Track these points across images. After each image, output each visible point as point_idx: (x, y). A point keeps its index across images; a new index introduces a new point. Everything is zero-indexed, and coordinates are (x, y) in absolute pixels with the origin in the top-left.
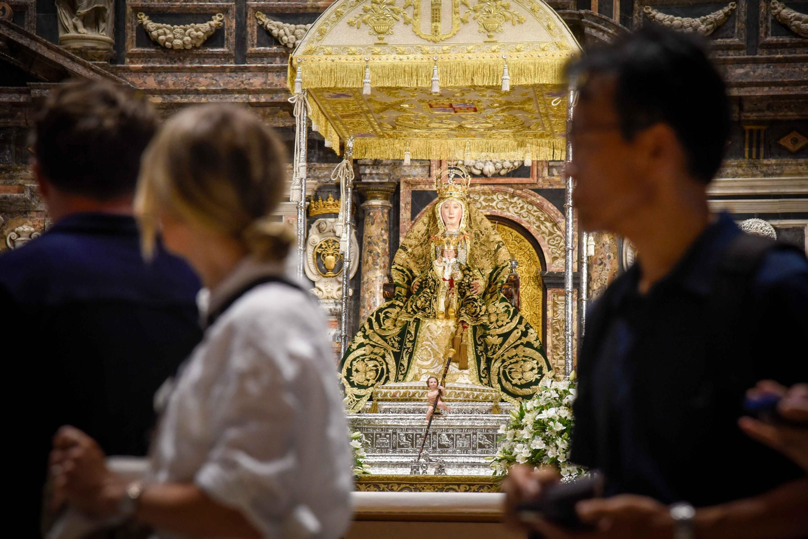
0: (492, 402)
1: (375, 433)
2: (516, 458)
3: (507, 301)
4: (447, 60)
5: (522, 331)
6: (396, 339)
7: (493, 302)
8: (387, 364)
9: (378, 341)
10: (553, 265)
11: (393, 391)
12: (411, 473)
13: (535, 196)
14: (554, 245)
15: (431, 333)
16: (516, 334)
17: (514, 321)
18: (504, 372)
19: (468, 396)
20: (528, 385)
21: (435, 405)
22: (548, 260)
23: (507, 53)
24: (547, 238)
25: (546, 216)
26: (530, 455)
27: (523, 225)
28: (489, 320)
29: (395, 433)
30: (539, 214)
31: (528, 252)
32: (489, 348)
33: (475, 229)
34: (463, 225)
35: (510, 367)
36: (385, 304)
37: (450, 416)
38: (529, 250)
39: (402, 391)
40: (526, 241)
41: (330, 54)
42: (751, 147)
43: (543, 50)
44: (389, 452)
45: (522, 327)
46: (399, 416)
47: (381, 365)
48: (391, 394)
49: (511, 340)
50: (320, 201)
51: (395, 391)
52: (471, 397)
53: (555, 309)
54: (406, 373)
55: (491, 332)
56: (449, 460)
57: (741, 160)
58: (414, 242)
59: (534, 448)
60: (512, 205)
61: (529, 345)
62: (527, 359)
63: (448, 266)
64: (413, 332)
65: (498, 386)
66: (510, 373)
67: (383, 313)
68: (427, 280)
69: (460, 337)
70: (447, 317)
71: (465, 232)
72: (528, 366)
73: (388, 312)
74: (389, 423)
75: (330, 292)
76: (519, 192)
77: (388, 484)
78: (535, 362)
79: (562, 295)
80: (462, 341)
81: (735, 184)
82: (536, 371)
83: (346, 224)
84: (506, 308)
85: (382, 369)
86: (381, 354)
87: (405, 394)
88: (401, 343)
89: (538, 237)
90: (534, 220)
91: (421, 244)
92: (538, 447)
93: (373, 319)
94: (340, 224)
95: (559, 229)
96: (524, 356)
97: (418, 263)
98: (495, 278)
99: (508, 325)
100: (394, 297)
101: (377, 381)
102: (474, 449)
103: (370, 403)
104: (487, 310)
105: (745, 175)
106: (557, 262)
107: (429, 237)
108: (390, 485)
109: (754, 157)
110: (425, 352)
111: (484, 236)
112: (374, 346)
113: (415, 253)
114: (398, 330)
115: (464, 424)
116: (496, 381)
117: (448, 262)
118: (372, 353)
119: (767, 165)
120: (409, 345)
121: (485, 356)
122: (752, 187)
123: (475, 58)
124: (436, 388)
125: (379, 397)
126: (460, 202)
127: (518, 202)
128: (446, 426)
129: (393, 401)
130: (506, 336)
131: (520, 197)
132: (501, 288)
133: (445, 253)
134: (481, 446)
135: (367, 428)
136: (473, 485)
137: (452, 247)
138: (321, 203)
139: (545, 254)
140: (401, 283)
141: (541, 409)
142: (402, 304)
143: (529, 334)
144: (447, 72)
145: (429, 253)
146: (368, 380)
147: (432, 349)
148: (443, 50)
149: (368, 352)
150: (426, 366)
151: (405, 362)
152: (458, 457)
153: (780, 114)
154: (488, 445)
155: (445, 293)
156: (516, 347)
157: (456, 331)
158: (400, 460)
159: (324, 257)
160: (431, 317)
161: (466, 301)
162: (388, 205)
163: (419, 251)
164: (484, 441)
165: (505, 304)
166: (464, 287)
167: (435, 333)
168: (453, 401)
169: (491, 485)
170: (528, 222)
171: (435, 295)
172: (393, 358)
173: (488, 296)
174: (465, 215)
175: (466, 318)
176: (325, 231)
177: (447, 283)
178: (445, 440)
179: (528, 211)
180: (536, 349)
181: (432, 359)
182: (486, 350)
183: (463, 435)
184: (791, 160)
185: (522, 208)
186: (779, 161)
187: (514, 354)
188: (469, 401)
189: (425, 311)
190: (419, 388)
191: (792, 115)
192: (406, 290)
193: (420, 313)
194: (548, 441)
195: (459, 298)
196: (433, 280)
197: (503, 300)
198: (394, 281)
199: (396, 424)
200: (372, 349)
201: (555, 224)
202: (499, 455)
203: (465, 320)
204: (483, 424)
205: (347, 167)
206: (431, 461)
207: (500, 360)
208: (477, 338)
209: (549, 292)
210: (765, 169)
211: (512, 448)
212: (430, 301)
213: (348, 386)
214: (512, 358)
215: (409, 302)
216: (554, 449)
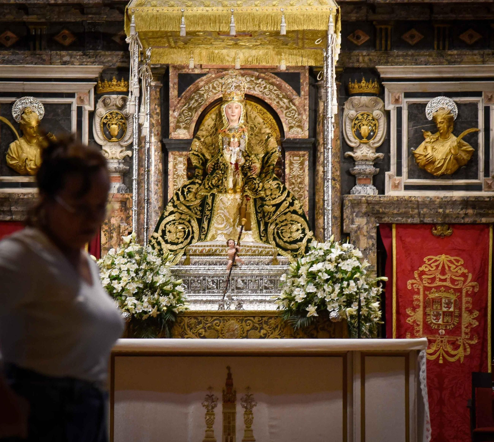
0: (272, 256)
1: (190, 279)
2: (295, 298)
3: (278, 180)
4: (241, 12)
5: (290, 202)
6: (198, 208)
7: (267, 180)
8: (192, 227)
9: (184, 209)
10: (290, 133)
11: (200, 249)
12: (219, 309)
13: (275, 78)
14: (290, 117)
15: (223, 203)
16: (286, 204)
17: (283, 195)
18: (278, 233)
19: (254, 252)
20: (296, 242)
21: (234, 260)
22: (286, 129)
23: (283, 7)
24: (285, 112)
25: (284, 94)
26: (306, 296)
27: (266, 101)
28: (265, 193)
29: (204, 279)
30: (278, 92)
31: (270, 122)
32: (266, 214)
33: (250, 123)
34: (242, 121)
35: (281, 228)
36: (188, 182)
37: (244, 267)
38: (270, 120)
39: (207, 248)
40: (268, 113)
41: (155, 6)
42: (438, 41)
43: (310, 5)
44: (200, 293)
45: (290, 199)
46: (207, 267)
47: (188, 228)
48: (199, 250)
49: (282, 208)
50: (106, 82)
51: (202, 248)
52: (257, 252)
53: (292, 167)
54: (207, 234)
55: (267, 203)
56: (244, 298)
57: (431, 50)
58: (204, 133)
59: (308, 292)
60: (257, 85)
61: (295, 212)
62: (293, 222)
63: (234, 154)
64: (210, 204)
65: (274, 242)
66: (282, 233)
67: (187, 188)
68: (218, 163)
69: (245, 207)
70: (235, 192)
71: (243, 126)
72: (295, 227)
73: (189, 188)
74: (200, 273)
75: (114, 154)
76: (263, 75)
77: (204, 317)
78: (299, 225)
79: (297, 156)
80: (246, 210)
81: (427, 70)
82: (300, 232)
83: (147, 114)
84: (278, 185)
85: (189, 231)
86: (187, 220)
87: (209, 251)
88: (202, 211)
89: (278, 111)
90: (275, 97)
91: (211, 135)
92: (311, 291)
93: (180, 193)
94: (142, 114)
95: (294, 104)
96: (291, 221)
97: (208, 149)
98: (267, 162)
99: (280, 198)
100: (195, 176)
101: (185, 240)
102: (261, 290)
103: (185, 257)
104: (263, 187)
105: (434, 63)
106: (292, 130)
107: (217, 130)
108: (206, 317)
109: (441, 48)
110: (219, 218)
111: (257, 129)
112: (181, 214)
113: (207, 141)
114: (198, 201)
115: (254, 272)
116: (272, 239)
117: (234, 151)
118: (180, 218)
119: (451, 55)
120: (208, 213)
121: (263, 220)
122: (440, 72)
123: (261, 10)
124: (234, 247)
125: (191, 253)
126: (239, 104)
127: (262, 83)
128: (241, 274)
129: (201, 255)
130: (278, 206)
131: (264, 79)
132: (273, 169)
133: (232, 144)
134: (266, 288)
135: (184, 276)
136: (264, 317)
137: (236, 140)
138: (107, 83)
139: (284, 124)
140: (198, 165)
141: (312, 264)
142: (200, 182)
143: (295, 204)
144: (241, 19)
145: (217, 142)
146: (179, 239)
147: (225, 216)
148: (237, 4)
149: (177, 218)
150: (221, 228)
151: (205, 225)
152: (250, 296)
153: (460, 16)
154: (271, 287)
155: (232, 174)
156: (285, 214)
157: (242, 203)
158: (209, 298)
159: (109, 127)
160: (223, 192)
161: (248, 180)
162: (160, 85)
163: (209, 140)
164: (268, 285)
165: (276, 182)
166: (246, 169)
167: (226, 203)
168: (244, 255)
169: (277, 317)
170: (269, 98)
171: (226, 176)
172: (196, 222)
173: (263, 175)
174: (243, 113)
175: (249, 193)
176: (110, 105)
177: (233, 166)
178: (240, 284)
179: (270, 90)
180: (300, 215)
181: (225, 223)
182: (264, 216)
183: (253, 280)
184: (468, 51)
185: (265, 88)
186: (459, 52)
187: (284, 219)
188: (255, 255)
189: (219, 188)
190: (219, 246)
191: (469, 17)
192: (202, 171)
193: (215, 190)
194: (317, 286)
195: (243, 178)
196: (224, 164)
197: (275, 179)
198: (194, 164)
199: (205, 273)
200: (180, 215)
201: (291, 101)
202: (282, 295)
203: (248, 194)
204: (267, 273)
205: (147, 70)
206: (233, 300)
207: (274, 224)
208: (257, 207)
209: (287, 154)
210: (449, 58)
211: (292, 291)
212: (222, 180)
213: (163, 243)
214: (283, 222)
215: (206, 180)
216: (322, 292)
